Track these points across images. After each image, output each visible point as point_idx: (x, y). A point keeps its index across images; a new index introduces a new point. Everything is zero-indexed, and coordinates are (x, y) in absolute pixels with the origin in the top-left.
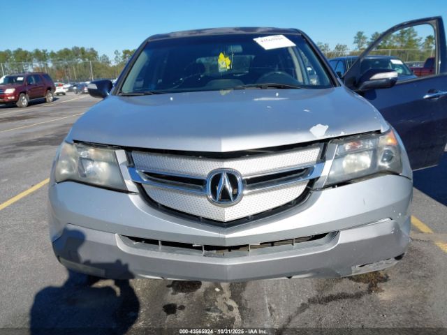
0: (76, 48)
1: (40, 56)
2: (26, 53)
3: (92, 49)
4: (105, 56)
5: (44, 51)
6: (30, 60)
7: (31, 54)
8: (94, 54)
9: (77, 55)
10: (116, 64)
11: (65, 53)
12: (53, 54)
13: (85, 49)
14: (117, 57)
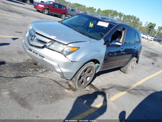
0: (133, 16)
1: (121, 15)
2: (117, 12)
3: (138, 18)
4: (142, 22)
5: (122, 14)
6: (117, 15)
7: (118, 13)
8: (138, 20)
9: (132, 18)
10: (144, 26)
11: (129, 16)
12: (125, 15)
13: (136, 17)
14: (146, 24)
